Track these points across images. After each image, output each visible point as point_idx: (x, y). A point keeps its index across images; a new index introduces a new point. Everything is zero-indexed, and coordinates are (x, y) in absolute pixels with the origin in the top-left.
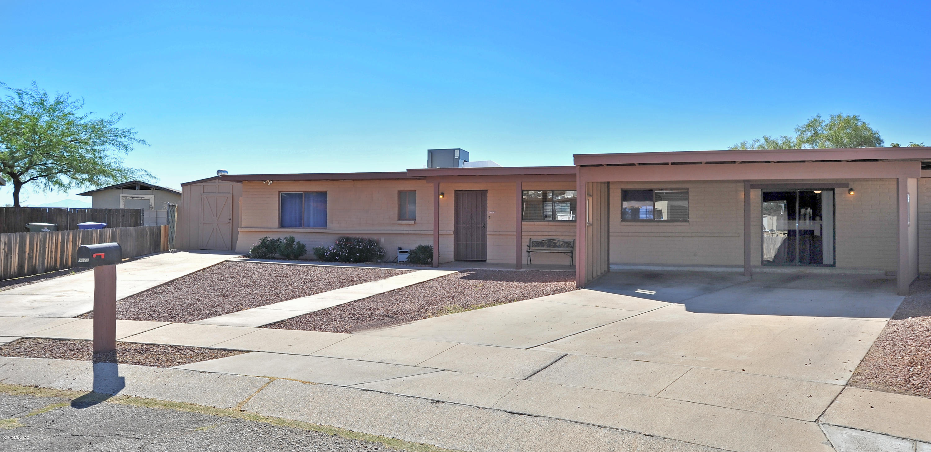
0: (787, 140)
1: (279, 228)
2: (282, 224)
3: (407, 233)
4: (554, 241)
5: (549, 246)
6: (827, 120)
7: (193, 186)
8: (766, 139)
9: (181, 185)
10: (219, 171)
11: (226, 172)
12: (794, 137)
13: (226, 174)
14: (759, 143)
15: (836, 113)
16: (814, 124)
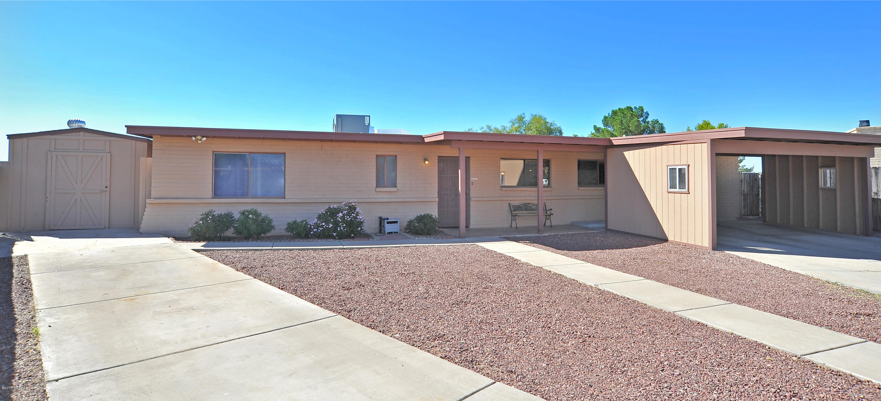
0: (504, 128)
1: (213, 198)
2: (216, 194)
3: (389, 200)
4: (530, 205)
5: (526, 210)
6: (528, 118)
7: (32, 140)
8: (489, 127)
9: (7, 137)
10: (69, 123)
11: (84, 122)
12: (508, 125)
13: (83, 125)
14: (483, 129)
15: (534, 113)
16: (521, 119)
